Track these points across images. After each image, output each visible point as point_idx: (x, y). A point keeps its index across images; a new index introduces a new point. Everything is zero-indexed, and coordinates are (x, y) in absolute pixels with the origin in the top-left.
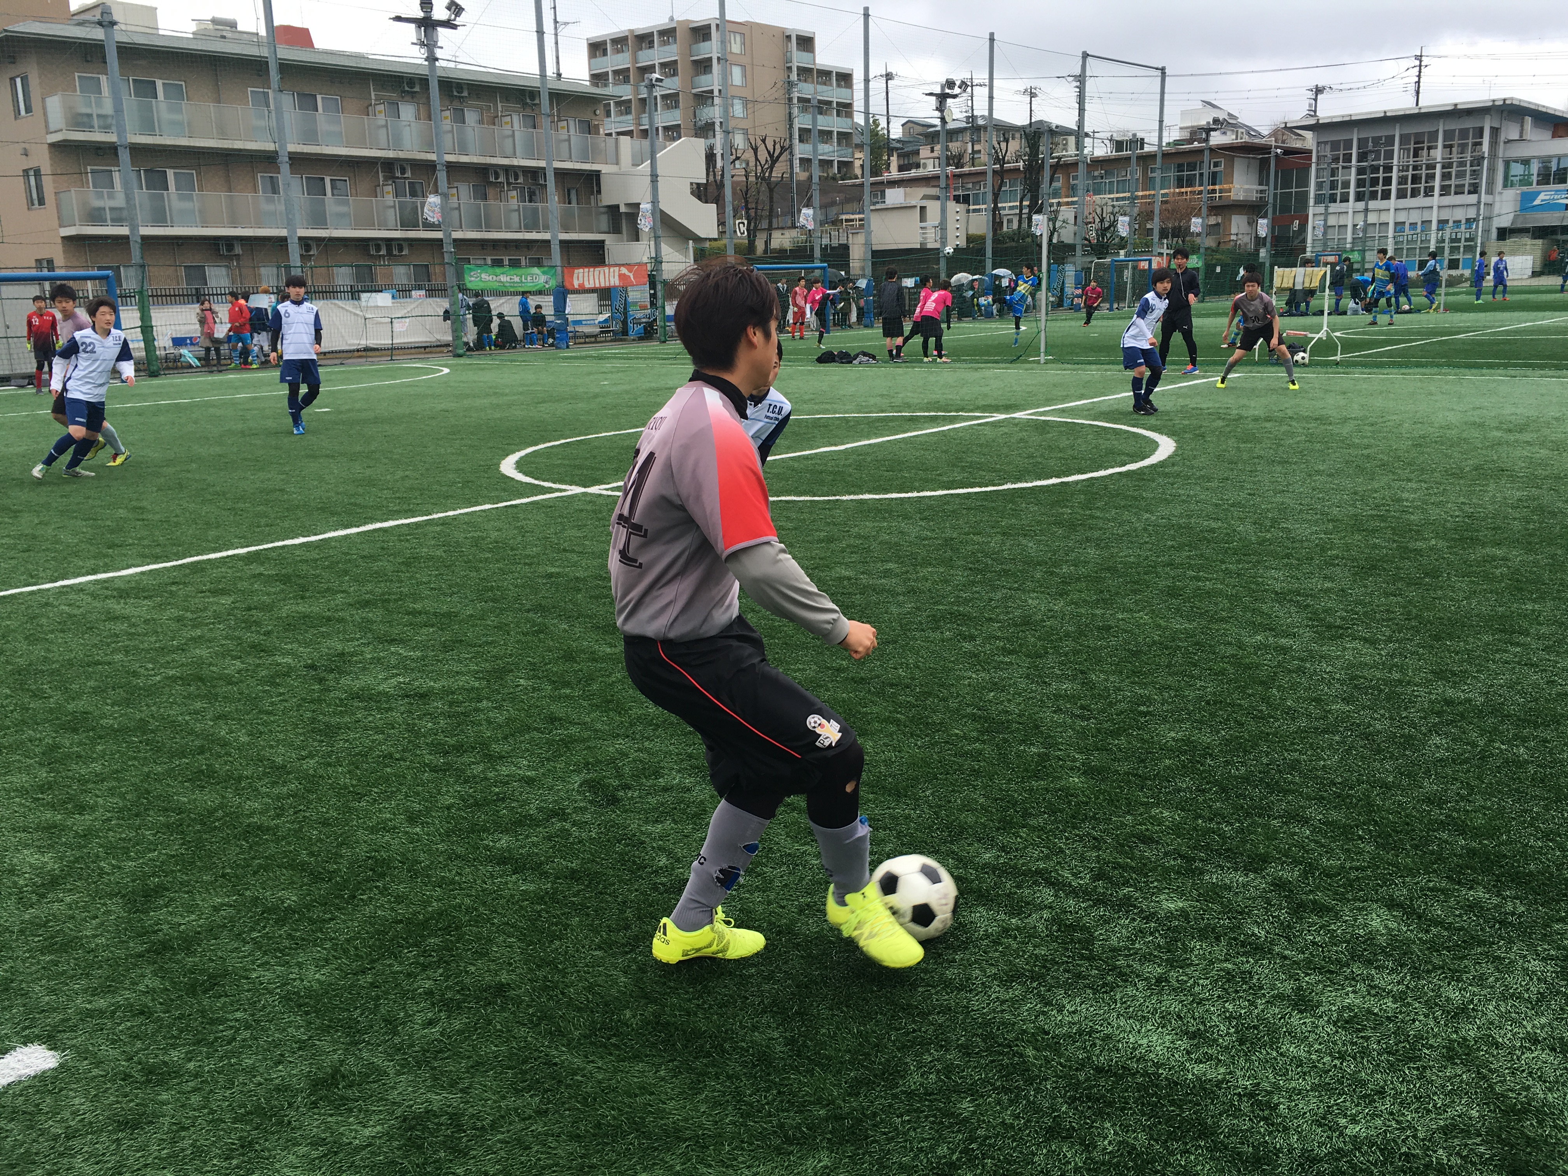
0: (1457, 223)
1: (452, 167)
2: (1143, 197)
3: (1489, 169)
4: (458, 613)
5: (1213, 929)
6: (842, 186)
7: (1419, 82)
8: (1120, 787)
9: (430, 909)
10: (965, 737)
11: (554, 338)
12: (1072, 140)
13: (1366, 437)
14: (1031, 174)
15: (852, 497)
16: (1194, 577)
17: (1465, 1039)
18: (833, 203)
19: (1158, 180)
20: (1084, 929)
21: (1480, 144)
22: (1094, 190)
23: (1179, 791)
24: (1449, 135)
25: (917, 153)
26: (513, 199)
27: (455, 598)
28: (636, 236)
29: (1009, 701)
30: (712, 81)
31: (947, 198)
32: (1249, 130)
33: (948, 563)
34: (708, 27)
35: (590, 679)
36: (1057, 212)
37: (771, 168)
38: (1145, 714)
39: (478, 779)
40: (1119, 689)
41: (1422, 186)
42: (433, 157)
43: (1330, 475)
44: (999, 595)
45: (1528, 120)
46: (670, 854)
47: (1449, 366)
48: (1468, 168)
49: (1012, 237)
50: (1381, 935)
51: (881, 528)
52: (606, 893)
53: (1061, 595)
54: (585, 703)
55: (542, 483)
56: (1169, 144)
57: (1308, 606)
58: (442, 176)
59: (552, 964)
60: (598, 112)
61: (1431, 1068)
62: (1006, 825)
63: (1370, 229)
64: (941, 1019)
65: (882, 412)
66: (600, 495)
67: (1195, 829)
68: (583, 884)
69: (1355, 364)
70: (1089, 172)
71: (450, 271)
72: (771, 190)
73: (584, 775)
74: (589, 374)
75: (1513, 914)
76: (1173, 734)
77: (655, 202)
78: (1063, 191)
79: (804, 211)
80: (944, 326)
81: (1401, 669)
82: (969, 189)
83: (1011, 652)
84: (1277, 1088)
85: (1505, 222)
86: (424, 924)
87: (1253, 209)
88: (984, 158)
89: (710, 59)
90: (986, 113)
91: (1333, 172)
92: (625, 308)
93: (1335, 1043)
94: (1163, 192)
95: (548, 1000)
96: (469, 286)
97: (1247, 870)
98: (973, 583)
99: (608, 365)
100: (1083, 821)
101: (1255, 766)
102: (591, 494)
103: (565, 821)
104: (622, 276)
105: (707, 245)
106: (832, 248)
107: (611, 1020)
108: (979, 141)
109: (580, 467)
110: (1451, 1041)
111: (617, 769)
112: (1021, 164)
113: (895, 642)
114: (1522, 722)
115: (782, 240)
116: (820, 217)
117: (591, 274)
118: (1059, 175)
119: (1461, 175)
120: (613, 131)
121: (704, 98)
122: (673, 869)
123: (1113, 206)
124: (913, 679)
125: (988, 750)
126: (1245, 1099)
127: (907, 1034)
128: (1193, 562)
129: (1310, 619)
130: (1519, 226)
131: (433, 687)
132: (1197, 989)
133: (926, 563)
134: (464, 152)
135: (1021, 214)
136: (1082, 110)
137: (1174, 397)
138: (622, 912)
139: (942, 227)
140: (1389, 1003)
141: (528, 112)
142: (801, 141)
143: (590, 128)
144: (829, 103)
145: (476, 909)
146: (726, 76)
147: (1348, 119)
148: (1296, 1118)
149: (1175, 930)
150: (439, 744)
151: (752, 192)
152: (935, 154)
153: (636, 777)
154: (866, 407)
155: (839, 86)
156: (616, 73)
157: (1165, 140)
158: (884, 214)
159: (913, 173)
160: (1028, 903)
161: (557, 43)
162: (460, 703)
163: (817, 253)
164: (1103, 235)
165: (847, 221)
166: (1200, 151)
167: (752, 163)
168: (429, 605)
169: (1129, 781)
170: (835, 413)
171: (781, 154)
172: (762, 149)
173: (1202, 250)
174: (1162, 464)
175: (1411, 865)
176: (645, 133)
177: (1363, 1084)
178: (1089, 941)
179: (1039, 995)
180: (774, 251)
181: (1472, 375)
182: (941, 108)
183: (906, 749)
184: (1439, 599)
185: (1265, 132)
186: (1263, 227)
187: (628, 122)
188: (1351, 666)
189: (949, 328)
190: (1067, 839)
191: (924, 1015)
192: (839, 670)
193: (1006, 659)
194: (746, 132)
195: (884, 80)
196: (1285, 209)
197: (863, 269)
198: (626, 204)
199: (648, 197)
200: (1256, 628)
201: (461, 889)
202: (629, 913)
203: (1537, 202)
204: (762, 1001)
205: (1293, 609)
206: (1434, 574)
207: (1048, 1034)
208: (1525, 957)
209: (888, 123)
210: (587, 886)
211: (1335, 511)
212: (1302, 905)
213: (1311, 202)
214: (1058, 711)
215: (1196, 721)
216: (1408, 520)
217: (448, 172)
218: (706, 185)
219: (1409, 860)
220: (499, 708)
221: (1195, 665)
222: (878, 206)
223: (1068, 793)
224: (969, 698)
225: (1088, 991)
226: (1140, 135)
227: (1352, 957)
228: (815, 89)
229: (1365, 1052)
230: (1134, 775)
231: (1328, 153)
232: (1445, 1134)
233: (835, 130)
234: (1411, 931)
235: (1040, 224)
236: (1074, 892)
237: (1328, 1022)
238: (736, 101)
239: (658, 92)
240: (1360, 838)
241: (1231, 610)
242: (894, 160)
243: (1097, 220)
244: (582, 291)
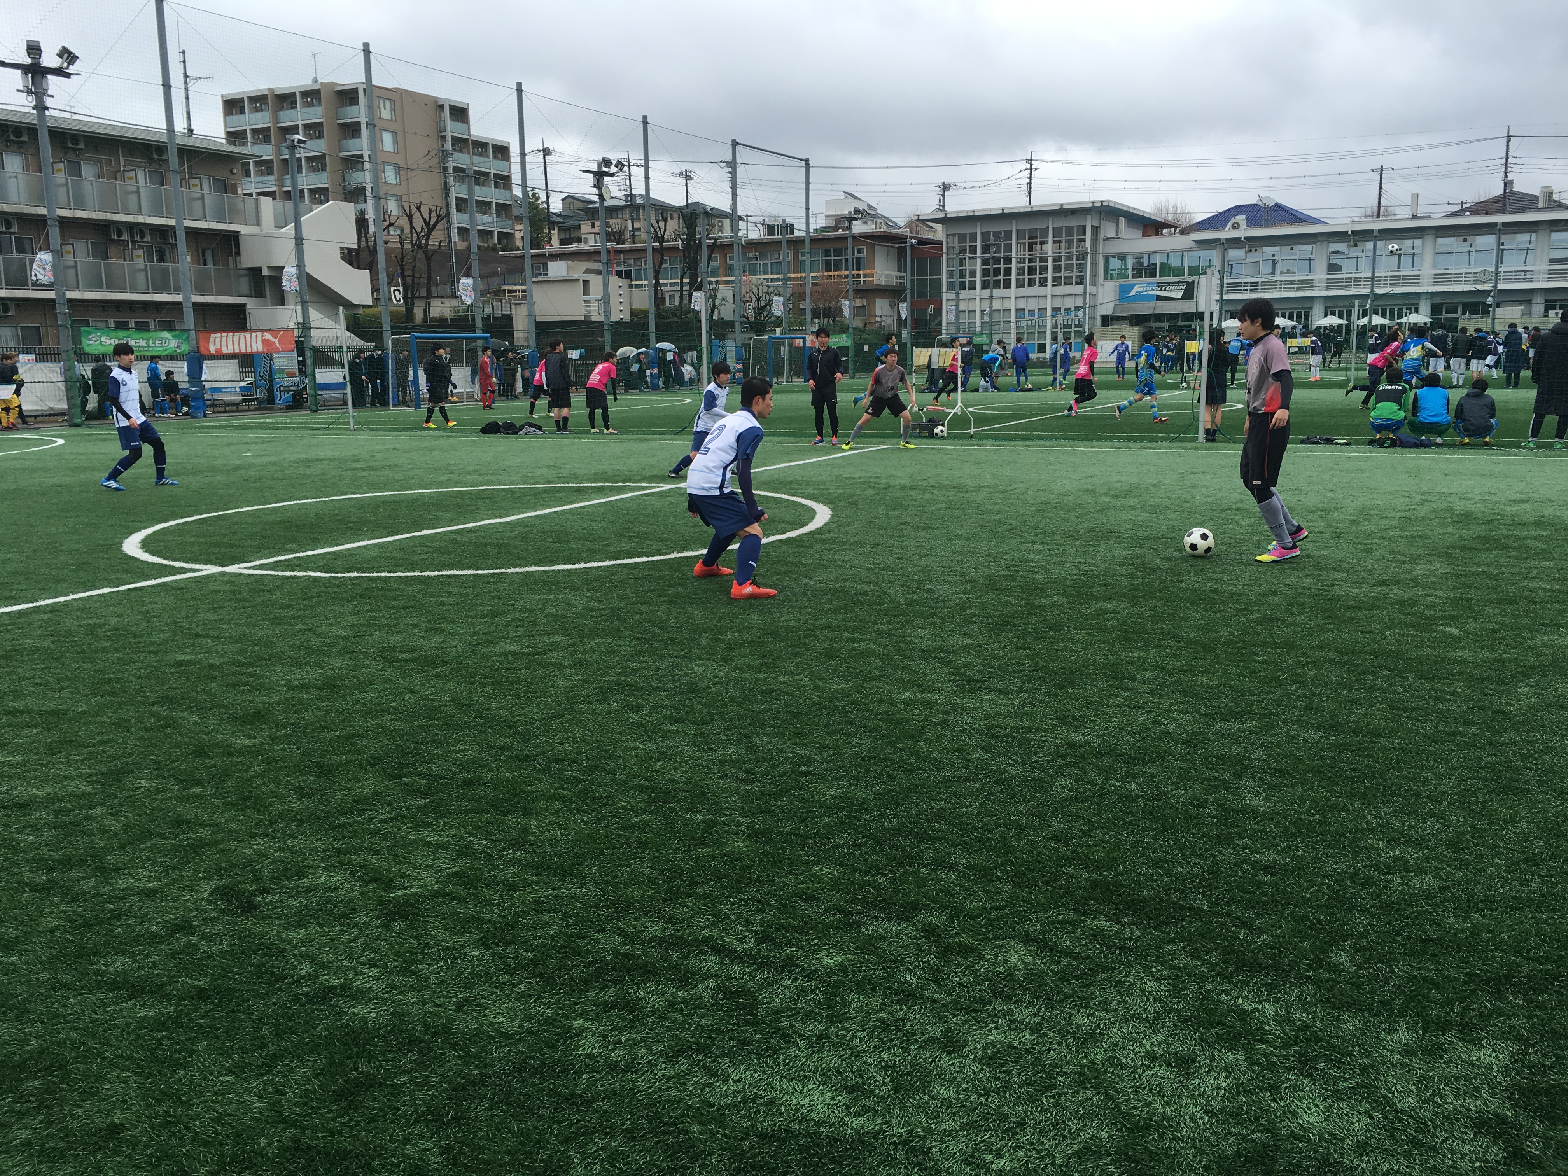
0: (1068, 310)
1: (64, 222)
2: (795, 279)
3: (1092, 263)
4: (68, 710)
5: (870, 981)
6: (503, 256)
7: (1030, 183)
8: (783, 848)
9: (29, 1048)
10: (632, 809)
11: (189, 406)
12: (727, 222)
13: (996, 504)
14: (689, 253)
15: (517, 570)
16: (849, 638)
17: (1093, 1063)
18: (495, 274)
19: (808, 263)
20: (750, 994)
21: (1084, 240)
22: (750, 271)
23: (837, 847)
24: (1057, 231)
25: (578, 227)
26: (139, 259)
27: (64, 693)
28: (281, 299)
29: (676, 769)
30: (362, 145)
31: (609, 273)
32: (887, 221)
33: (616, 634)
34: (356, 91)
35: (225, 774)
36: (716, 290)
37: (428, 236)
38: (804, 774)
39: (88, 896)
40: (782, 751)
41: (1037, 276)
42: (43, 211)
43: (968, 539)
44: (666, 664)
45: (1122, 220)
46: (313, 960)
47: (1065, 439)
48: (1075, 262)
49: (674, 312)
50: (1020, 970)
51: (547, 601)
52: (239, 1011)
53: (726, 661)
54: (217, 802)
55: (172, 563)
56: (816, 230)
57: (950, 662)
58: (54, 233)
59: (176, 1098)
60: (235, 171)
61: (1066, 1094)
62: (673, 896)
63: (996, 315)
64: (604, 1105)
65: (549, 483)
66: (240, 574)
67: (853, 883)
68: (212, 1003)
69: (987, 437)
70: (744, 254)
71: (66, 334)
72: (428, 259)
73: (216, 882)
74: (229, 444)
75: (1130, 939)
76: (832, 792)
77: (301, 265)
78: (721, 271)
79: (464, 280)
80: (610, 397)
81: (1031, 716)
82: (630, 265)
83: (677, 721)
84: (929, 1131)
85: (1107, 310)
86: (22, 1066)
87: (894, 293)
88: (643, 235)
89: (359, 123)
90: (644, 193)
91: (962, 262)
92: (270, 375)
93: (980, 1080)
94: (812, 274)
95: (170, 1138)
96: (87, 349)
97: (900, 919)
98: (640, 653)
99: (251, 435)
100: (748, 885)
101: (906, 817)
102: (230, 574)
103: (192, 935)
104: (265, 342)
105: (361, 311)
106: (495, 319)
107: (244, 1151)
108: (639, 219)
109: (217, 545)
110: (1082, 1066)
111: (255, 872)
112: (680, 243)
113: (562, 716)
114: (1132, 760)
115: (441, 308)
116: (482, 287)
117: (230, 339)
118: (716, 255)
119: (1069, 268)
120: (254, 191)
121: (354, 162)
122: (317, 977)
123: (768, 286)
124: (580, 753)
125: (656, 821)
126: (900, 1147)
127: (571, 1125)
128: (848, 624)
129: (953, 674)
130: (1118, 314)
131: (36, 796)
132: (856, 1042)
133: (593, 634)
134: (80, 204)
135: (682, 290)
136: (734, 195)
137: (829, 468)
138: (258, 1029)
139: (605, 300)
140: (1027, 1036)
141: (156, 167)
142: (459, 210)
143: (226, 187)
144: (487, 174)
145: (84, 1044)
146: (374, 142)
147: (971, 214)
148: (947, 1160)
149: (835, 985)
150: (42, 859)
151: (408, 259)
152: (596, 230)
153: (275, 879)
154: (533, 478)
155: (495, 157)
156: (255, 131)
157: (812, 227)
158: (546, 286)
159: (575, 247)
160: (694, 974)
161: (187, 98)
162: (67, 812)
163: (479, 323)
164: (760, 314)
165: (509, 291)
166: (844, 239)
167: (407, 230)
168: (32, 702)
169: (792, 841)
170: (500, 484)
171: (437, 222)
172: (416, 216)
173: (851, 330)
174: (819, 531)
175: (1043, 901)
176: (288, 195)
177: (1006, 1117)
178: (752, 1008)
179: (705, 1067)
180: (432, 319)
181: (1085, 446)
182: (599, 185)
183: (572, 826)
184: (1061, 650)
185: (901, 223)
186: (904, 309)
187: (270, 183)
188: (988, 716)
189: (615, 399)
190: (733, 904)
191: (589, 1103)
192: (503, 748)
193: (673, 728)
194: (399, 199)
195: (541, 155)
196: (922, 294)
197: (527, 339)
198: (269, 267)
199: (293, 260)
200: (904, 684)
201: (66, 1022)
202: (265, 1031)
203: (1133, 293)
204: (416, 1111)
205: (938, 666)
206: (1056, 627)
207: (713, 1106)
208: (1142, 978)
209: (548, 197)
210: (217, 1006)
211: (972, 572)
212: (949, 949)
213: (944, 289)
214: (724, 776)
215: (853, 778)
216: (1034, 579)
217: (61, 227)
218: (358, 251)
219: (1040, 896)
220: (115, 814)
221: (851, 723)
222: (541, 278)
223: (733, 858)
224: (635, 768)
225: (753, 1057)
226: (789, 221)
227: (994, 995)
228: (471, 160)
229: (1007, 1086)
230: (796, 835)
231: (956, 245)
232: (1080, 1158)
233: (494, 201)
234: (1045, 964)
235: (699, 301)
236: (739, 958)
237: (974, 1060)
238: (387, 167)
239: (302, 154)
240: (999, 879)
241: (882, 669)
242: (555, 233)
243: (754, 299)
244: (220, 356)
